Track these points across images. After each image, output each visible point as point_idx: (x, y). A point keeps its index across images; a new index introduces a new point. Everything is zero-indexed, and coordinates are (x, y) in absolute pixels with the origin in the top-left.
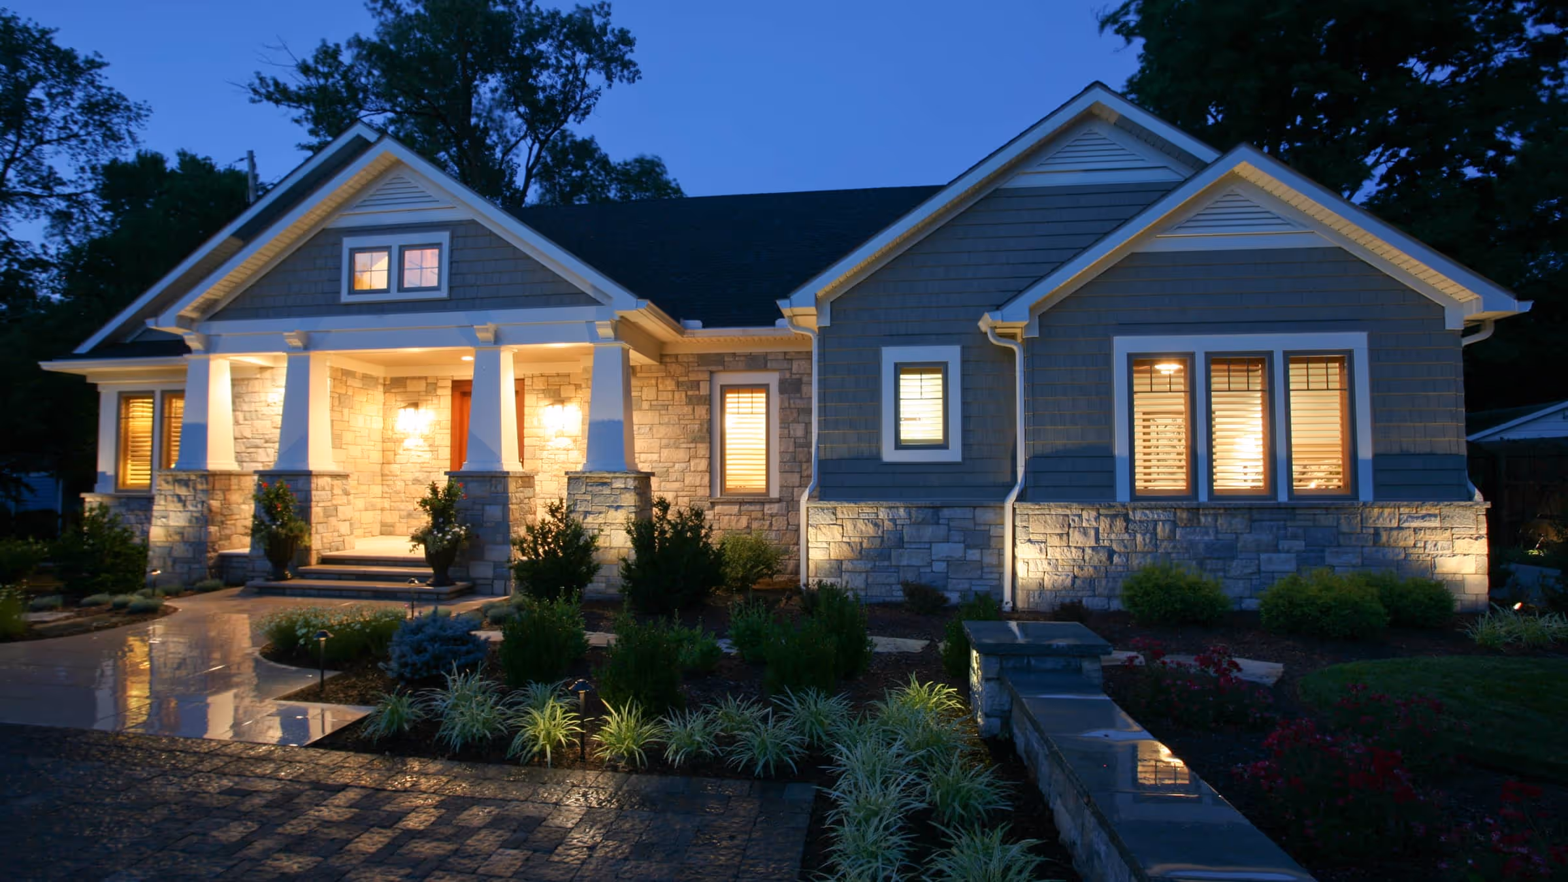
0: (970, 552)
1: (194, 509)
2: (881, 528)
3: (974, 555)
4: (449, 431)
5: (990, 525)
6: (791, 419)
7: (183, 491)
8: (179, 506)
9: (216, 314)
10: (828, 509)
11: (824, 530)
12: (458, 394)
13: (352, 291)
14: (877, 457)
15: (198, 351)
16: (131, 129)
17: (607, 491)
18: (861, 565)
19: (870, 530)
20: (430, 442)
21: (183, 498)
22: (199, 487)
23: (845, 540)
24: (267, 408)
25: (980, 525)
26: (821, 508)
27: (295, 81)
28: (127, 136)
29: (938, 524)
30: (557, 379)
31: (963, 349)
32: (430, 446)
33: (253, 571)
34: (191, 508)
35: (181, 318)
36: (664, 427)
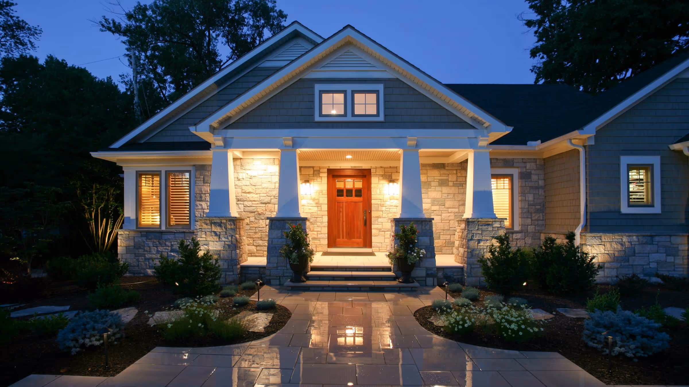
0: (669, 258)
1: (227, 240)
2: (624, 246)
3: (670, 259)
4: (326, 196)
5: (678, 244)
6: (526, 191)
7: (218, 229)
8: (217, 239)
9: (230, 125)
10: (598, 237)
11: (595, 247)
12: (331, 176)
13: (321, 115)
14: (619, 212)
15: (218, 147)
16: (31, 40)
17: (490, 228)
18: (615, 265)
19: (619, 247)
20: (317, 201)
21: (218, 233)
22: (229, 227)
23: (606, 252)
24: (238, 182)
25: (673, 244)
26: (594, 236)
27: (124, 22)
28: (28, 43)
29: (653, 244)
30: (389, 170)
31: (662, 158)
32: (317, 203)
33: (270, 276)
34: (224, 239)
35: (211, 126)
36: (461, 195)
